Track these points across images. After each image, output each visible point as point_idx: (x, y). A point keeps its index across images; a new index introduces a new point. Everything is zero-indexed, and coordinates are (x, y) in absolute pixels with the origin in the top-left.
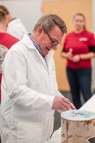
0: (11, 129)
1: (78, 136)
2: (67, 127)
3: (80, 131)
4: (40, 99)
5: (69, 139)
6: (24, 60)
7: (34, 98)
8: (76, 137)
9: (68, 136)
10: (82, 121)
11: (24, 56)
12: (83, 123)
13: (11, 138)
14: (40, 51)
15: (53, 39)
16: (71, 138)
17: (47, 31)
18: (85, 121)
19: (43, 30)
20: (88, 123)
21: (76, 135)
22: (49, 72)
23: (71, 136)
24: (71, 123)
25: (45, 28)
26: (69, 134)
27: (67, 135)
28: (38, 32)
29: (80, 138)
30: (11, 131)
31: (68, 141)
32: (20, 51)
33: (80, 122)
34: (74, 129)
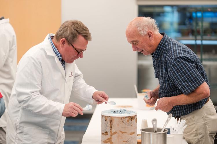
0: (17, 132)
1: (123, 133)
2: (111, 124)
3: (125, 127)
4: (50, 106)
5: (113, 136)
6: (40, 68)
7: (44, 105)
8: (120, 133)
9: (113, 132)
10: (126, 117)
11: (40, 63)
12: (127, 119)
13: (16, 142)
14: (60, 58)
15: (78, 49)
16: (115, 134)
17: (71, 42)
18: (129, 117)
19: (66, 41)
20: (131, 119)
21: (120, 131)
22: (66, 80)
23: (115, 133)
24: (115, 119)
25: (69, 40)
26: (113, 130)
27: (111, 132)
28: (61, 44)
29: (124, 134)
30: (17, 134)
31: (112, 138)
32: (38, 59)
33: (125, 118)
34: (118, 125)
